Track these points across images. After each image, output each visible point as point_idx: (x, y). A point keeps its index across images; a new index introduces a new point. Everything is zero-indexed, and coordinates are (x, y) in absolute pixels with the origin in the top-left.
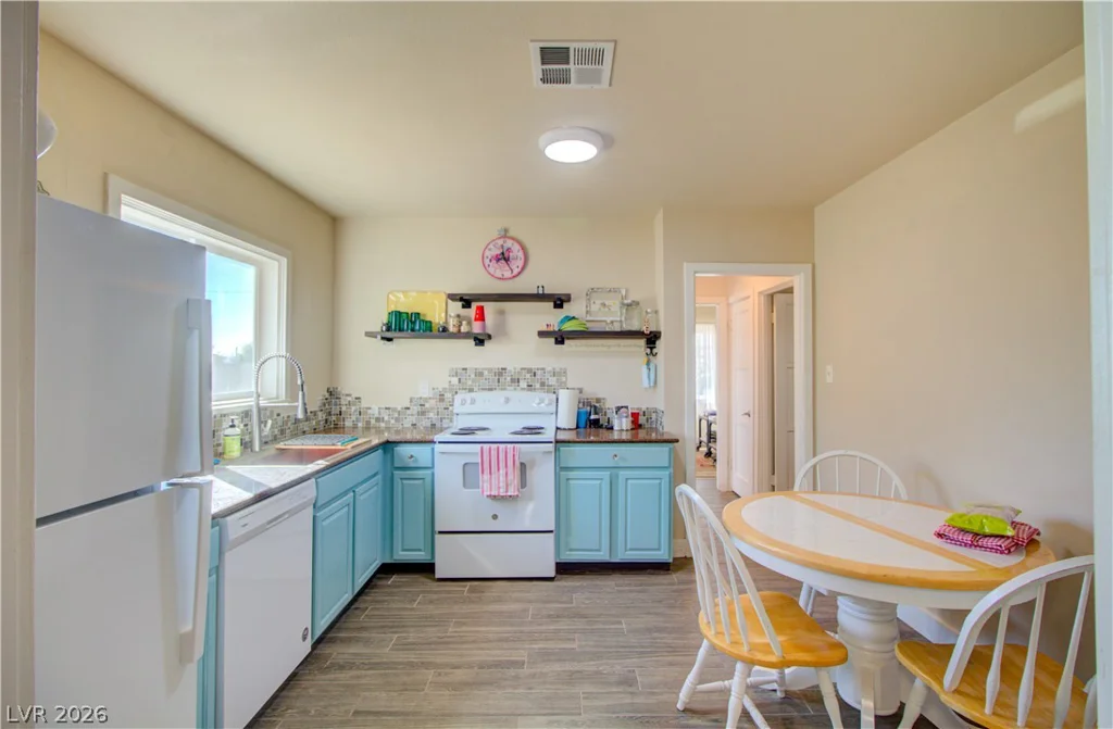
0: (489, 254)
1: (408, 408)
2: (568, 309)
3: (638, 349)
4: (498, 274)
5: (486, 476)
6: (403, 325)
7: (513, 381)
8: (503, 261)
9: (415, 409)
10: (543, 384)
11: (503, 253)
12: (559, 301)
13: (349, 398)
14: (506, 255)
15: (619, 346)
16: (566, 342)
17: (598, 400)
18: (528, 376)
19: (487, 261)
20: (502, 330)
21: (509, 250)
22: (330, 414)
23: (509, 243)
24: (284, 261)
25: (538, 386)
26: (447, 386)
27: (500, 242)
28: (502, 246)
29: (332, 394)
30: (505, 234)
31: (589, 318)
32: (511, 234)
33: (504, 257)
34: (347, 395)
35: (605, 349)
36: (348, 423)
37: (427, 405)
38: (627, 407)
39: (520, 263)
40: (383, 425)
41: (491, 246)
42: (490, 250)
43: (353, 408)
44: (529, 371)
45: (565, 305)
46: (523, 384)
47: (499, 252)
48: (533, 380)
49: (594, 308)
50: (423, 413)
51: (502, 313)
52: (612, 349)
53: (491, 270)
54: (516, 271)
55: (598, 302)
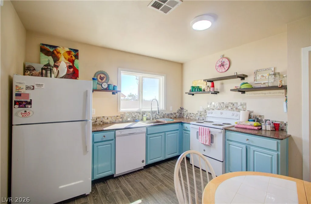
0: (218, 65)
1: (197, 114)
2: (246, 80)
3: (281, 94)
4: (221, 71)
5: (200, 137)
6: (195, 90)
7: (226, 107)
8: (222, 66)
9: (199, 114)
10: (236, 109)
11: (222, 64)
12: (243, 77)
13: (185, 110)
14: (223, 64)
15: (270, 93)
16: (246, 93)
17: (260, 116)
18: (231, 105)
19: (217, 67)
20: (223, 89)
21: (224, 62)
22: (181, 114)
23: (224, 60)
24: (164, 77)
25: (235, 109)
26: (206, 108)
27: (221, 60)
28: (222, 61)
29: (182, 109)
30: (223, 57)
31: (255, 82)
32: (225, 56)
33: (222, 65)
34: (185, 109)
35: (264, 95)
36: (185, 117)
37: (202, 113)
38: (269, 120)
39: (228, 66)
40: (192, 118)
41: (218, 62)
42: (218, 63)
43: (186, 113)
44: (232, 103)
45: (245, 79)
46: (229, 108)
47: (221, 63)
48: (233, 107)
49: (258, 78)
50: (201, 116)
51: (222, 84)
52: (266, 95)
53: (218, 70)
54: (226, 69)
55: (260, 75)
